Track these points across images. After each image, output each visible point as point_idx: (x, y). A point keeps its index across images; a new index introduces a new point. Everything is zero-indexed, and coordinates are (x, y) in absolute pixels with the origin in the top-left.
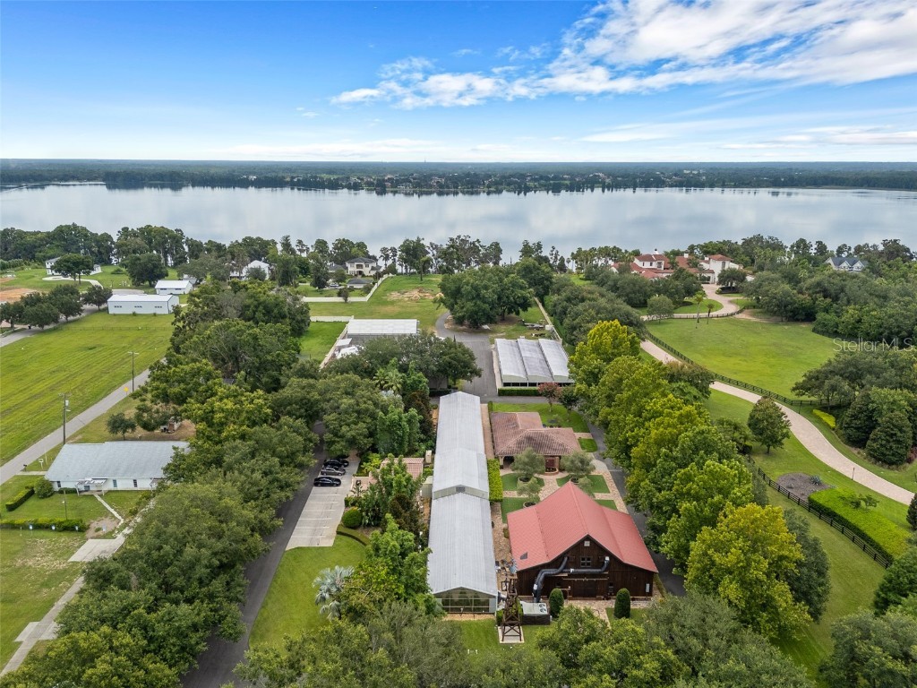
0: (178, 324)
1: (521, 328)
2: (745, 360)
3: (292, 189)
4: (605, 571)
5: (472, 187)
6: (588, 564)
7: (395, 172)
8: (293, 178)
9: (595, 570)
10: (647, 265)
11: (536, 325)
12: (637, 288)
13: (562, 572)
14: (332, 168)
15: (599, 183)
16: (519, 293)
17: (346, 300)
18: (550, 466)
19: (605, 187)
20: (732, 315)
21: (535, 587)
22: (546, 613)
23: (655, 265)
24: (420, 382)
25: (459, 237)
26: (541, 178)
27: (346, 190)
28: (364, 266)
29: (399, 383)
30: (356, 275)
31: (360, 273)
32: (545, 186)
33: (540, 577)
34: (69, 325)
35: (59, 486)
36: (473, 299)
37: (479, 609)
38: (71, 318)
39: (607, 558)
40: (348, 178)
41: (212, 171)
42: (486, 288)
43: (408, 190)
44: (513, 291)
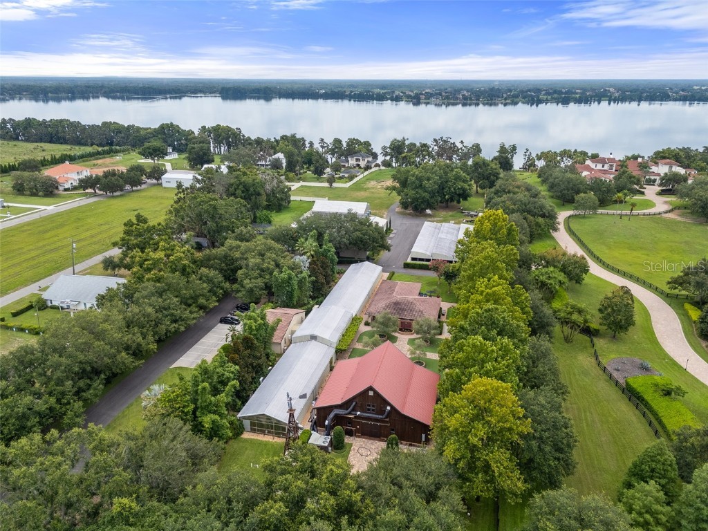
0: (179, 195)
1: (459, 214)
2: (648, 255)
3: (350, 100)
4: (387, 417)
5: (492, 99)
6: (373, 410)
7: (434, 87)
8: (352, 92)
9: (377, 416)
10: (599, 167)
11: (472, 213)
12: (571, 185)
13: (350, 413)
14: (384, 85)
15: (607, 96)
16: (460, 184)
17: (331, 186)
18: (406, 327)
19: (612, 99)
20: (659, 214)
21: (327, 423)
22: (326, 445)
23: (607, 167)
24: (329, 251)
25: (442, 138)
26: (555, 92)
27: (389, 101)
28: (361, 160)
29: (314, 251)
30: (355, 167)
31: (358, 165)
32: (556, 99)
33: (332, 415)
34: (132, 194)
35: (51, 303)
36: (416, 188)
37: (279, 434)
38: (134, 188)
39: (389, 408)
40: (394, 92)
41: (296, 87)
42: (428, 179)
43: (438, 101)
44: (455, 184)
